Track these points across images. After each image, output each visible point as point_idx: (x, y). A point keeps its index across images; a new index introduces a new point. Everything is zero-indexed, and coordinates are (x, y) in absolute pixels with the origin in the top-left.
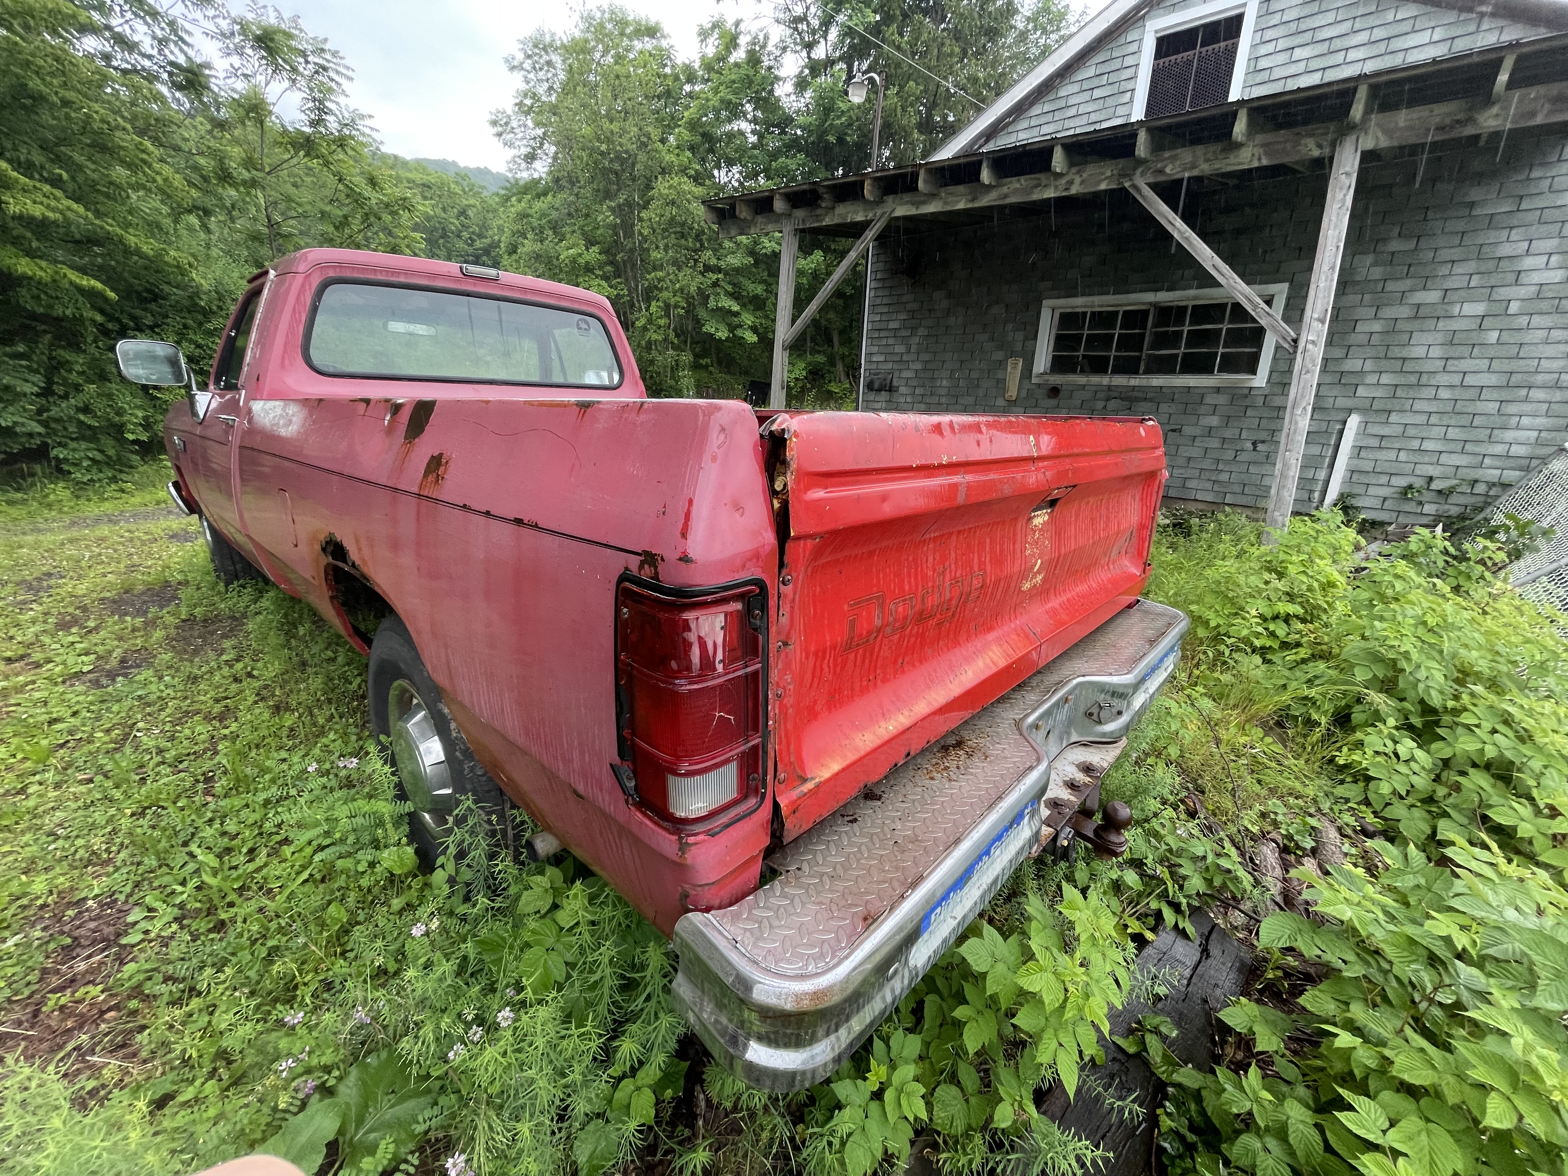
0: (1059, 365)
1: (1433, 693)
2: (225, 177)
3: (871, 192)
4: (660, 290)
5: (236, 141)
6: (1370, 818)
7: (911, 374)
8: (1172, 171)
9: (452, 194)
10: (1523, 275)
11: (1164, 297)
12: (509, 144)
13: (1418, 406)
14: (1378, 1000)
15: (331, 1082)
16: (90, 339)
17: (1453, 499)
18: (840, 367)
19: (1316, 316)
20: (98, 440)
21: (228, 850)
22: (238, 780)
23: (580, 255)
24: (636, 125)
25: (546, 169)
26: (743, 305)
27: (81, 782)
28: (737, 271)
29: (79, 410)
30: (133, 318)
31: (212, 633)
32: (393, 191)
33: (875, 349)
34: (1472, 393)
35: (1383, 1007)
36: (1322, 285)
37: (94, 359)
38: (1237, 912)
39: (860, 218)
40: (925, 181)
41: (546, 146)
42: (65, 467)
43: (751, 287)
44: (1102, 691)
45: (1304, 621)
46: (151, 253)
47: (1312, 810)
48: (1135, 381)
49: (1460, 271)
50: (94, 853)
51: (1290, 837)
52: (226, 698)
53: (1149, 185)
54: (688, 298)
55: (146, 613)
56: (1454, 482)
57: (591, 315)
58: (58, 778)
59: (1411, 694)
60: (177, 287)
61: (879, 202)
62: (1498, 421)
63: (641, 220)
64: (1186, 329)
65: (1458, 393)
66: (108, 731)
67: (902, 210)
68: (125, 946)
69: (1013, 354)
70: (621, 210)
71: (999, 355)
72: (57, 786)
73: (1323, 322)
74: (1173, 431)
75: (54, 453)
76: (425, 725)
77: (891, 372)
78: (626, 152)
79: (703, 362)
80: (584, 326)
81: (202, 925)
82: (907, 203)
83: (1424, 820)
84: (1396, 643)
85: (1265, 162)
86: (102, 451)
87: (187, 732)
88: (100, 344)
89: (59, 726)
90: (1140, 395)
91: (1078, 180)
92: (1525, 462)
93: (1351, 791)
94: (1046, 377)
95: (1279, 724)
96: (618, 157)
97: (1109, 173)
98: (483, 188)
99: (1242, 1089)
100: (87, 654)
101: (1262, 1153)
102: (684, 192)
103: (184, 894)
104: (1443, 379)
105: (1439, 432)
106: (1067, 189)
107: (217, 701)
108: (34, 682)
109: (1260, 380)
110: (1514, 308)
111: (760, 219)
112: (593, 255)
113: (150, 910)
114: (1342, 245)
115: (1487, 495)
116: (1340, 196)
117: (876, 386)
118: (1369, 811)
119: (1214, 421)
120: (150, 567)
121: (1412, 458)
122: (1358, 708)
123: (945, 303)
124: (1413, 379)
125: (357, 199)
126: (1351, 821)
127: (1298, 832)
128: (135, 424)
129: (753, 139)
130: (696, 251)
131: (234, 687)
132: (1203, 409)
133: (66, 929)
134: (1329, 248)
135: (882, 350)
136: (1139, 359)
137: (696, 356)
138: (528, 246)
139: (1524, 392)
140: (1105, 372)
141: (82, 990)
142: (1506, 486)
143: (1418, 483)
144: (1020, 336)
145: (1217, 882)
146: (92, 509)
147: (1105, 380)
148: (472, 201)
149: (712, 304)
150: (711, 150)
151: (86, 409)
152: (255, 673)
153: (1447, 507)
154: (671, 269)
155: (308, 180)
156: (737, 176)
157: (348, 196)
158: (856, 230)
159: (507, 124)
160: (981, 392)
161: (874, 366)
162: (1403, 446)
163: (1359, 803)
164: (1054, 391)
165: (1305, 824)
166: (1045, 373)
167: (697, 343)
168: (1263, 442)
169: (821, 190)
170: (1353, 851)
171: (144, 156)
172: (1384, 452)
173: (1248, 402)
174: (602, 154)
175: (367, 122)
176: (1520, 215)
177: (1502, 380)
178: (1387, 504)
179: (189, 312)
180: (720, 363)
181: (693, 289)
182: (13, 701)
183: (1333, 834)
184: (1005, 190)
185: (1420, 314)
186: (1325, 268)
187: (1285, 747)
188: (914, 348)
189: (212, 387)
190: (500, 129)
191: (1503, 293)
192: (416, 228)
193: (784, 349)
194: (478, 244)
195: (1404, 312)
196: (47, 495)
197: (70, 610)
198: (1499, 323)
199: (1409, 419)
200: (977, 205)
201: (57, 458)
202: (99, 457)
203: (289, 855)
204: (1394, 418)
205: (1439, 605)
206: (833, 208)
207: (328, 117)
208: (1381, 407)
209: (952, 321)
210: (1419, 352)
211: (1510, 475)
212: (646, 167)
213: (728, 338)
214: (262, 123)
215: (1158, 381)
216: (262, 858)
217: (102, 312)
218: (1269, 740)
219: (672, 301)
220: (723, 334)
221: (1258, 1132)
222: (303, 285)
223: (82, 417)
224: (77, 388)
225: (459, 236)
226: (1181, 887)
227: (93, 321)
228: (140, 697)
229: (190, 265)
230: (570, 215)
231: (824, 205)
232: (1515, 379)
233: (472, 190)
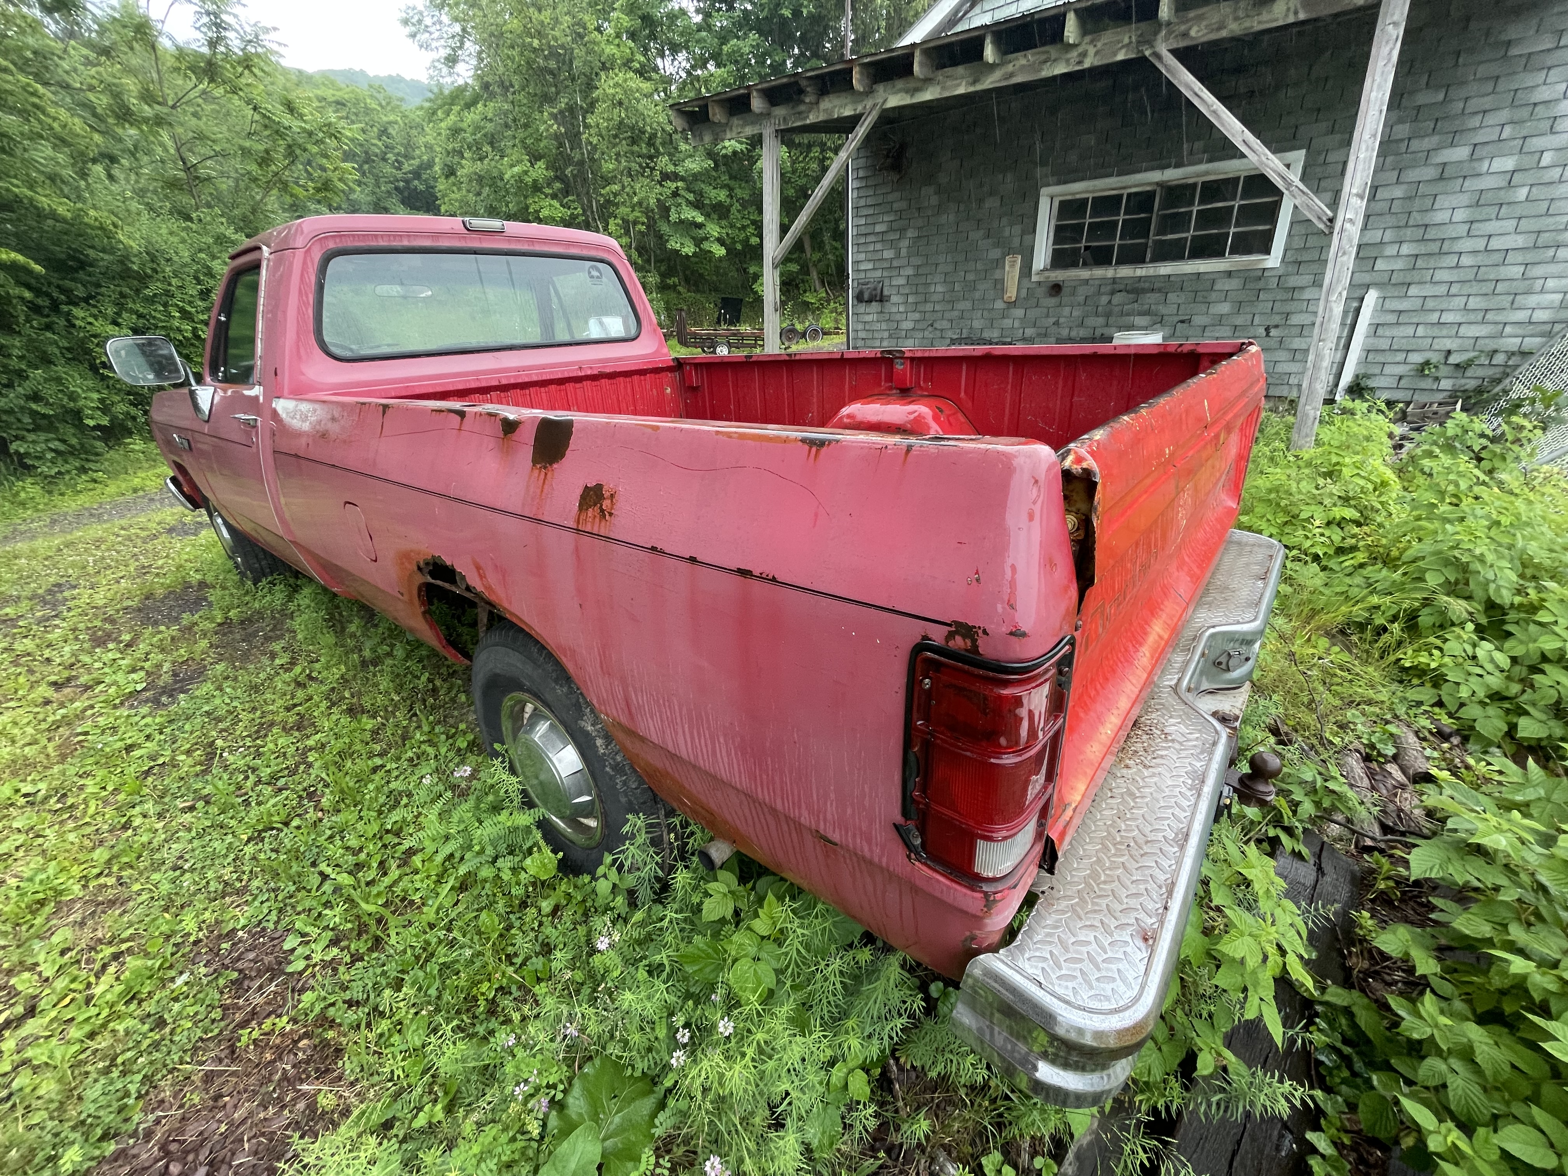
0: (1060, 259)
1: (1504, 592)
2: (125, 115)
3: (859, 81)
4: (617, 205)
5: (129, 71)
6: (1445, 720)
7: (902, 281)
8: (1199, 33)
9: (368, 111)
10: (1558, 121)
11: (1172, 175)
12: (425, 46)
13: (1440, 275)
14: (1532, 919)
15: (559, 1096)
16: (22, 319)
17: (1470, 373)
18: (814, 275)
19: (1354, 191)
20: (57, 429)
21: (359, 866)
22: (342, 791)
23: (526, 173)
24: (568, 13)
25: (471, 73)
26: (707, 215)
27: (184, 811)
28: (696, 177)
29: (28, 398)
30: (62, 290)
31: (255, 634)
32: (312, 117)
33: (862, 256)
34: (1497, 258)
35: (1539, 927)
36: (1362, 156)
37: (31, 340)
38: (1333, 825)
39: (848, 112)
40: (921, 64)
41: (468, 44)
42: (29, 462)
43: (713, 193)
44: (1232, 640)
45: (1359, 524)
46: (69, 215)
47: (1388, 717)
48: (1141, 271)
49: (1491, 122)
50: (226, 884)
51: (1372, 746)
52: (295, 705)
53: (1171, 51)
54: (648, 212)
55: (177, 620)
56: (1471, 355)
57: (602, 261)
58: (159, 808)
59: (1479, 593)
60: (104, 251)
61: (869, 92)
62: (1521, 286)
63: (587, 126)
64: (1195, 209)
65: (1480, 259)
66: (188, 752)
67: (895, 100)
68: (291, 974)
69: (1011, 251)
70: (564, 117)
71: (995, 253)
72: (160, 816)
73: (1361, 197)
74: (1182, 322)
75: (13, 447)
76: (554, 736)
77: (881, 281)
78: (562, 46)
79: (670, 282)
80: (595, 273)
81: (360, 946)
82: (900, 91)
83: (1500, 717)
84: (1471, 546)
85: (1302, 16)
86: (64, 441)
87: (271, 746)
88: (35, 323)
89: (137, 753)
90: (1147, 285)
91: (1092, 51)
92: (1548, 327)
93: (1426, 694)
94: (1047, 274)
95: (1342, 632)
96: (553, 54)
97: (1126, 40)
98: (402, 100)
99: (1421, 1017)
100: (134, 670)
101: (1450, 1075)
102: (631, 90)
103: (335, 916)
104: (1466, 245)
105: (1459, 302)
106: (1080, 63)
107: (288, 709)
108: (92, 707)
109: (1273, 260)
110: (1547, 159)
111: (735, 121)
112: (540, 171)
113: (303, 935)
114: (1385, 108)
115: (1506, 366)
116: (1385, 50)
117: (866, 296)
118: (1443, 712)
119: (1225, 308)
120: (162, 567)
121: (1430, 332)
122: (1426, 611)
123: (934, 200)
124: (1434, 247)
125: (278, 132)
126: (1427, 723)
127: (1380, 741)
128: (92, 409)
129: (698, 19)
130: (651, 157)
131: (300, 694)
132: (1214, 296)
133: (227, 961)
134: (1371, 113)
135: (870, 256)
136: (1146, 245)
137: (663, 276)
138: (468, 167)
139: (1551, 252)
140: (1109, 263)
141: (268, 1022)
142: (1525, 354)
143: (1435, 358)
144: (1017, 229)
145: (1326, 803)
146: (70, 504)
147: (1109, 272)
148: (392, 118)
149: (673, 217)
150: (653, 36)
151: (36, 397)
152: (314, 675)
153: (1463, 381)
154: (626, 180)
155: (208, 108)
156: (684, 64)
157: (266, 127)
158: (847, 125)
159: (420, 22)
160: (977, 295)
161: (862, 275)
162: (1422, 320)
163: (1432, 706)
164: (1056, 289)
165: (1385, 732)
166: (1045, 269)
167: (662, 261)
168: (1276, 326)
169: (803, 83)
170: (1436, 754)
171: (36, 100)
172: (1402, 328)
173: (1261, 285)
174: (535, 50)
175: (272, 36)
176: (1559, 53)
177: (1529, 241)
178: (1403, 383)
179: (123, 278)
180: (687, 280)
181: (652, 202)
182: (79, 730)
183: (1412, 739)
184: (1010, 68)
185: (1446, 175)
186: (1366, 136)
187: (1350, 652)
188: (904, 252)
189: (208, 379)
190: (413, 29)
191: (1536, 143)
192: (348, 156)
193: (775, 267)
194: (406, 167)
195: (1429, 173)
196: (17, 494)
197: (98, 623)
198: (1529, 178)
199: (1428, 290)
200: (979, 87)
201: (17, 452)
202: (62, 447)
203: (420, 865)
204: (1413, 291)
205: (1512, 503)
206: (817, 103)
207: (227, 34)
208: (1400, 280)
209: (943, 219)
210: (1441, 217)
211: (1531, 343)
212: (585, 63)
213: (695, 253)
214: (153, 47)
215: (1166, 269)
216: (394, 873)
217: (29, 287)
218: (1336, 649)
219: (631, 218)
220: (689, 249)
221: (1439, 1053)
222: (305, 263)
223: (34, 406)
224: (21, 375)
225: (384, 160)
226: (1295, 813)
227: (22, 299)
228: (208, 714)
229: (115, 226)
230: (507, 126)
231: (807, 100)
232: (1544, 238)
233: (388, 104)
